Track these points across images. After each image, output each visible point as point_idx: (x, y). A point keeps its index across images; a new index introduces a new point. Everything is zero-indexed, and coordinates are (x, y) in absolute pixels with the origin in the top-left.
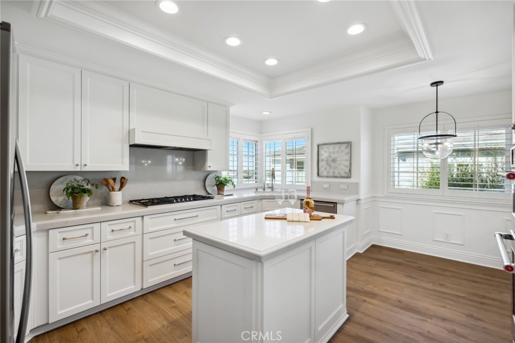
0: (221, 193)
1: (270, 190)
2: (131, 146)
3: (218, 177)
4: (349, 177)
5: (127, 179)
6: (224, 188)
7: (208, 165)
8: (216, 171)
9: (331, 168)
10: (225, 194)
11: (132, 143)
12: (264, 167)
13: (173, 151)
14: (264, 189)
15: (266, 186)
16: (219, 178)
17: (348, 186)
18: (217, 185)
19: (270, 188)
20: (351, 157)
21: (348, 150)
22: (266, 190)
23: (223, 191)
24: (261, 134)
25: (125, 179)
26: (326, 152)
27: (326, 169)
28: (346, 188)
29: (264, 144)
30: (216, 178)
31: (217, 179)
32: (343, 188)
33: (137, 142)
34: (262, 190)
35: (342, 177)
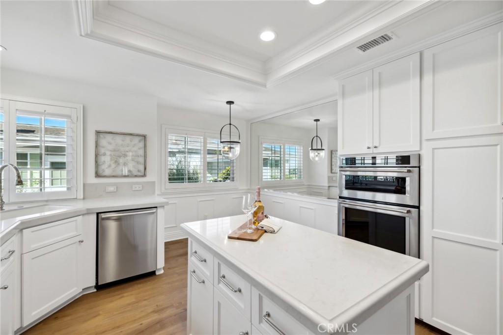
4: (144, 175)
9: (118, 164)
17: (143, 186)
20: (145, 152)
21: (142, 144)
26: (110, 143)
27: (110, 166)
28: (141, 189)
32: (137, 189)
35: (136, 176)
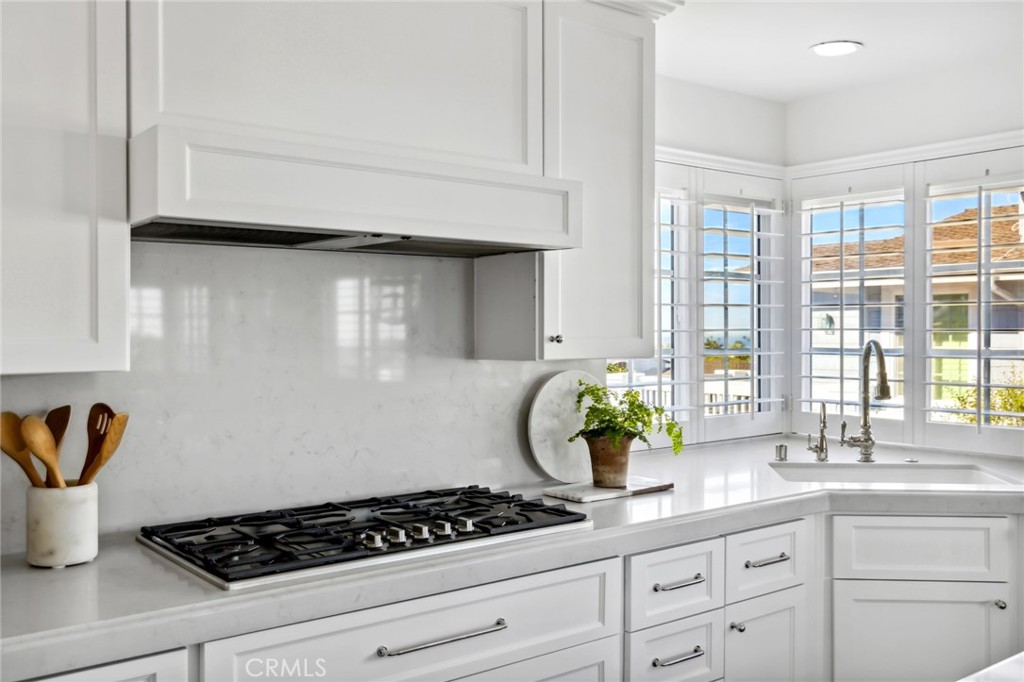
0: (609, 477)
1: (853, 456)
2: (140, 233)
3: (592, 391)
5: (126, 419)
6: (624, 450)
7: (549, 332)
8: (580, 362)
10: (630, 488)
11: (141, 216)
12: (805, 335)
13: (363, 256)
14: (820, 449)
15: (834, 434)
16: (598, 400)
18: (590, 436)
19: (853, 442)
22: (835, 456)
23: (621, 468)
24: (786, 165)
25: (111, 415)
29: (805, 218)
30: (581, 396)
31: (588, 401)
33: (171, 208)
34: (812, 458)
